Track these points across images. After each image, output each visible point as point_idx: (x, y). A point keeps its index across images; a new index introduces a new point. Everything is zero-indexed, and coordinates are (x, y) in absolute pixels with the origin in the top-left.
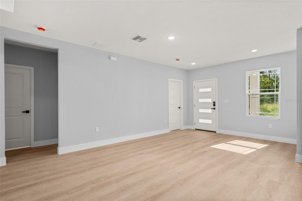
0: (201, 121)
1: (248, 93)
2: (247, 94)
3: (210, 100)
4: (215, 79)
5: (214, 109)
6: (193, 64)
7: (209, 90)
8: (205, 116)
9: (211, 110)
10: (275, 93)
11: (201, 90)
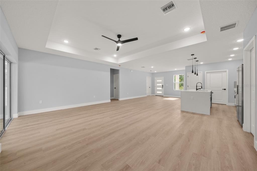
0: (158, 92)
1: (174, 82)
3: (161, 85)
4: (163, 77)
5: (163, 88)
6: (156, 72)
7: (161, 81)
8: (159, 90)
9: (161, 88)
10: (182, 82)
11: (158, 81)
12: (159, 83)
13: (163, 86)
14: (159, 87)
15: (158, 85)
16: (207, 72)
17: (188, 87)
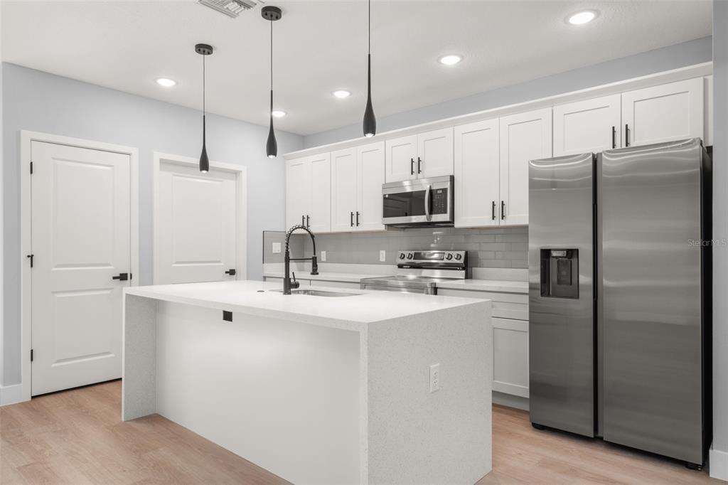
16: (164, 162)
17: (32, 266)
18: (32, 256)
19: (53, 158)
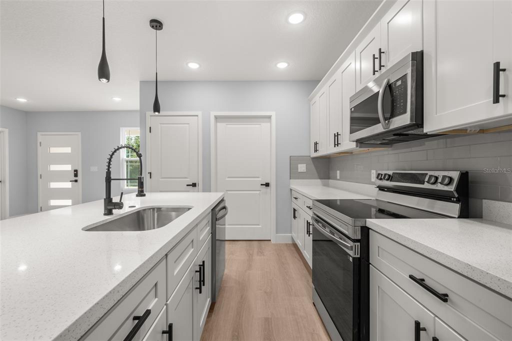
1: (125, 157)
2: (123, 159)
3: (68, 168)
4: (77, 133)
5: (76, 181)
7: (68, 150)
9: (71, 183)
11: (54, 150)
12: (61, 159)
13: (76, 175)
14: (60, 176)
15: (54, 168)
16: (216, 118)
17: (151, 178)
18: (150, 173)
19: (161, 124)
